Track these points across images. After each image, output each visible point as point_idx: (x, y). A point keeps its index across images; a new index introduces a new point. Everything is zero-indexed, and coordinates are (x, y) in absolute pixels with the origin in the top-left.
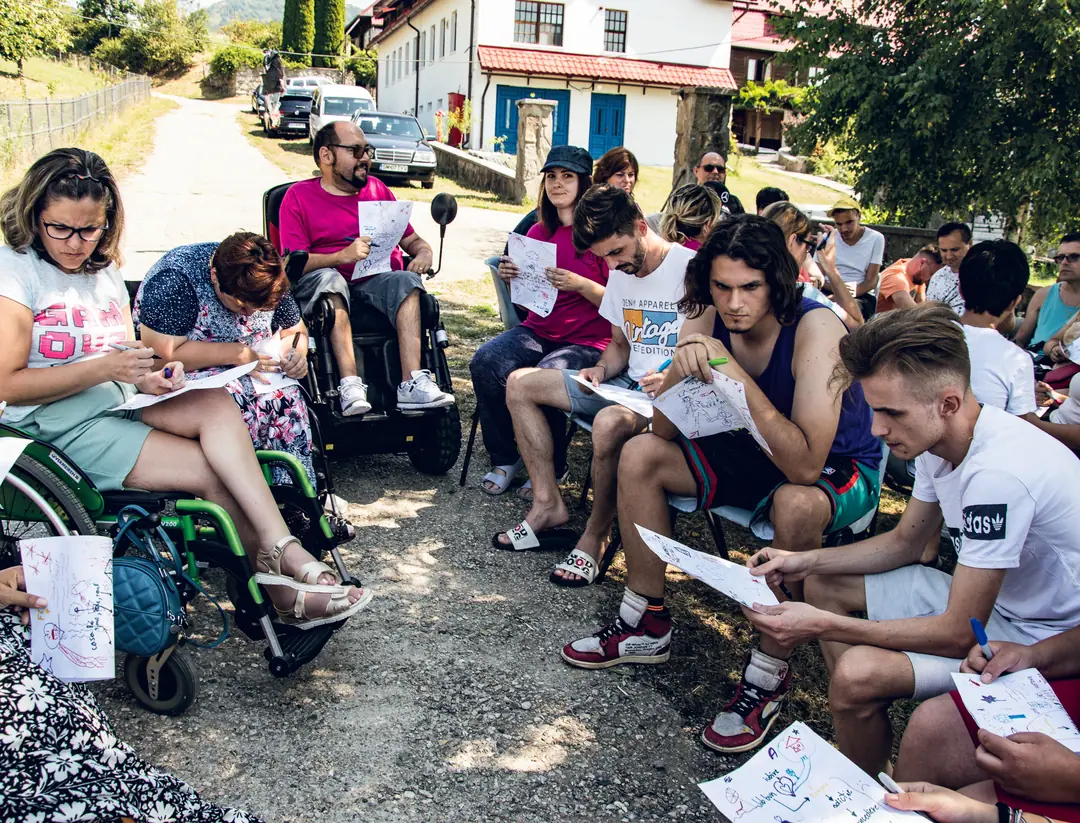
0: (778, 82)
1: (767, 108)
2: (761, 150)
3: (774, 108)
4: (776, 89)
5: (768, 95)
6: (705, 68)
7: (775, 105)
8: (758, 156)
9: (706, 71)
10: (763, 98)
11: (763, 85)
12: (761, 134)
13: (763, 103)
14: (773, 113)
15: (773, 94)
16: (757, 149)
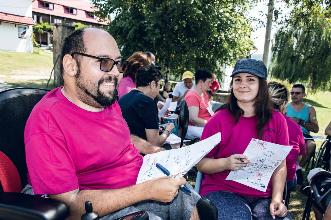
0: (45, 23)
1: (42, 32)
2: (42, 45)
3: (44, 32)
4: (45, 25)
5: (43, 27)
6: (24, 17)
7: (45, 31)
8: (41, 47)
9: (24, 18)
10: (41, 28)
11: (40, 24)
12: (42, 40)
13: (41, 30)
14: (44, 33)
15: (45, 27)
16: (41, 45)
